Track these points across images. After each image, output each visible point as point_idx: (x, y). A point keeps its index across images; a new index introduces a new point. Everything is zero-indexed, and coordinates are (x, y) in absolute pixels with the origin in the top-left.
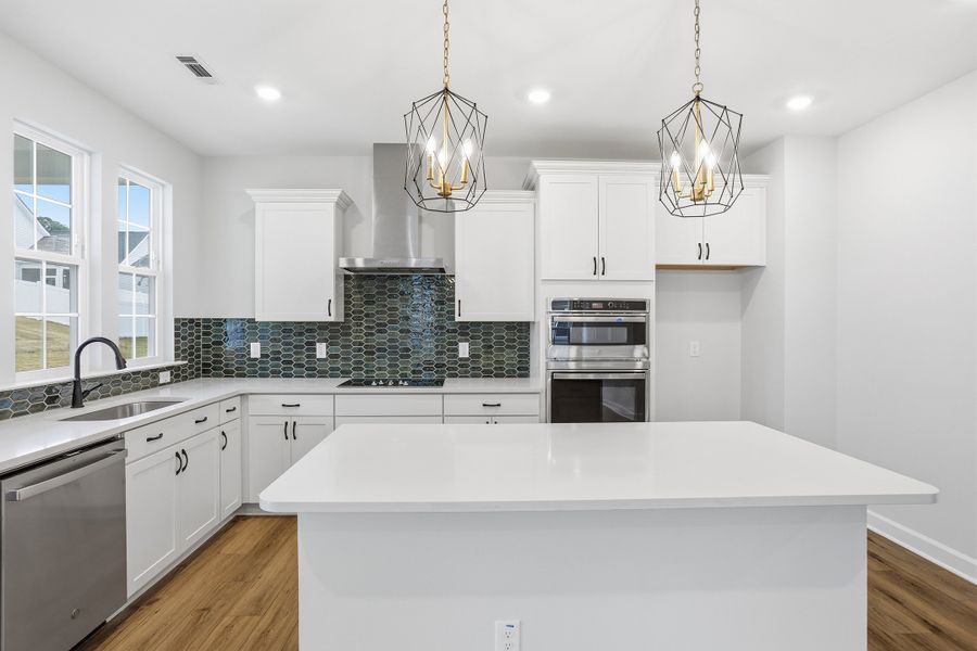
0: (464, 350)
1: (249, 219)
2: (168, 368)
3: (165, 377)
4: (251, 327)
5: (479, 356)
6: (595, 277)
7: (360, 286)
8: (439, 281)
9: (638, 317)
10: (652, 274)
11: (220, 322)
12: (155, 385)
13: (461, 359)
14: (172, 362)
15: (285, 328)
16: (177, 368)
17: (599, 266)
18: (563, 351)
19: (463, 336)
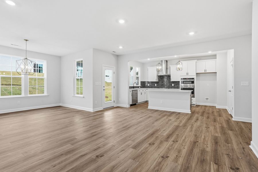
0: (173, 85)
1: (148, 70)
3: (140, 87)
4: (148, 82)
5: (175, 86)
7: (160, 77)
8: (169, 77)
9: (192, 80)
10: (195, 74)
11: (145, 82)
15: (152, 82)
17: (187, 74)
18: (183, 85)
19: (173, 83)
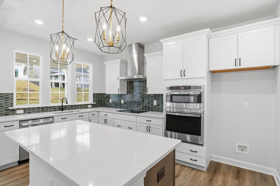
0: (155, 103)
2: (91, 104)
3: (90, 106)
5: (159, 105)
6: (182, 77)
7: (130, 84)
8: (143, 81)
12: (87, 108)
13: (154, 106)
14: (92, 103)
16: (94, 104)
17: (183, 73)
19: (155, 99)
